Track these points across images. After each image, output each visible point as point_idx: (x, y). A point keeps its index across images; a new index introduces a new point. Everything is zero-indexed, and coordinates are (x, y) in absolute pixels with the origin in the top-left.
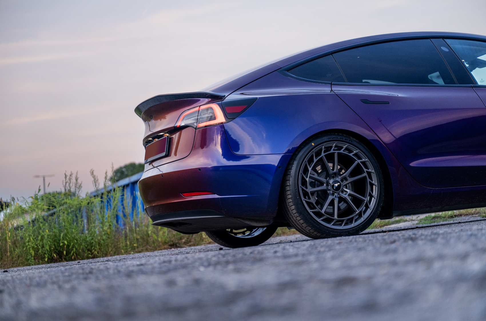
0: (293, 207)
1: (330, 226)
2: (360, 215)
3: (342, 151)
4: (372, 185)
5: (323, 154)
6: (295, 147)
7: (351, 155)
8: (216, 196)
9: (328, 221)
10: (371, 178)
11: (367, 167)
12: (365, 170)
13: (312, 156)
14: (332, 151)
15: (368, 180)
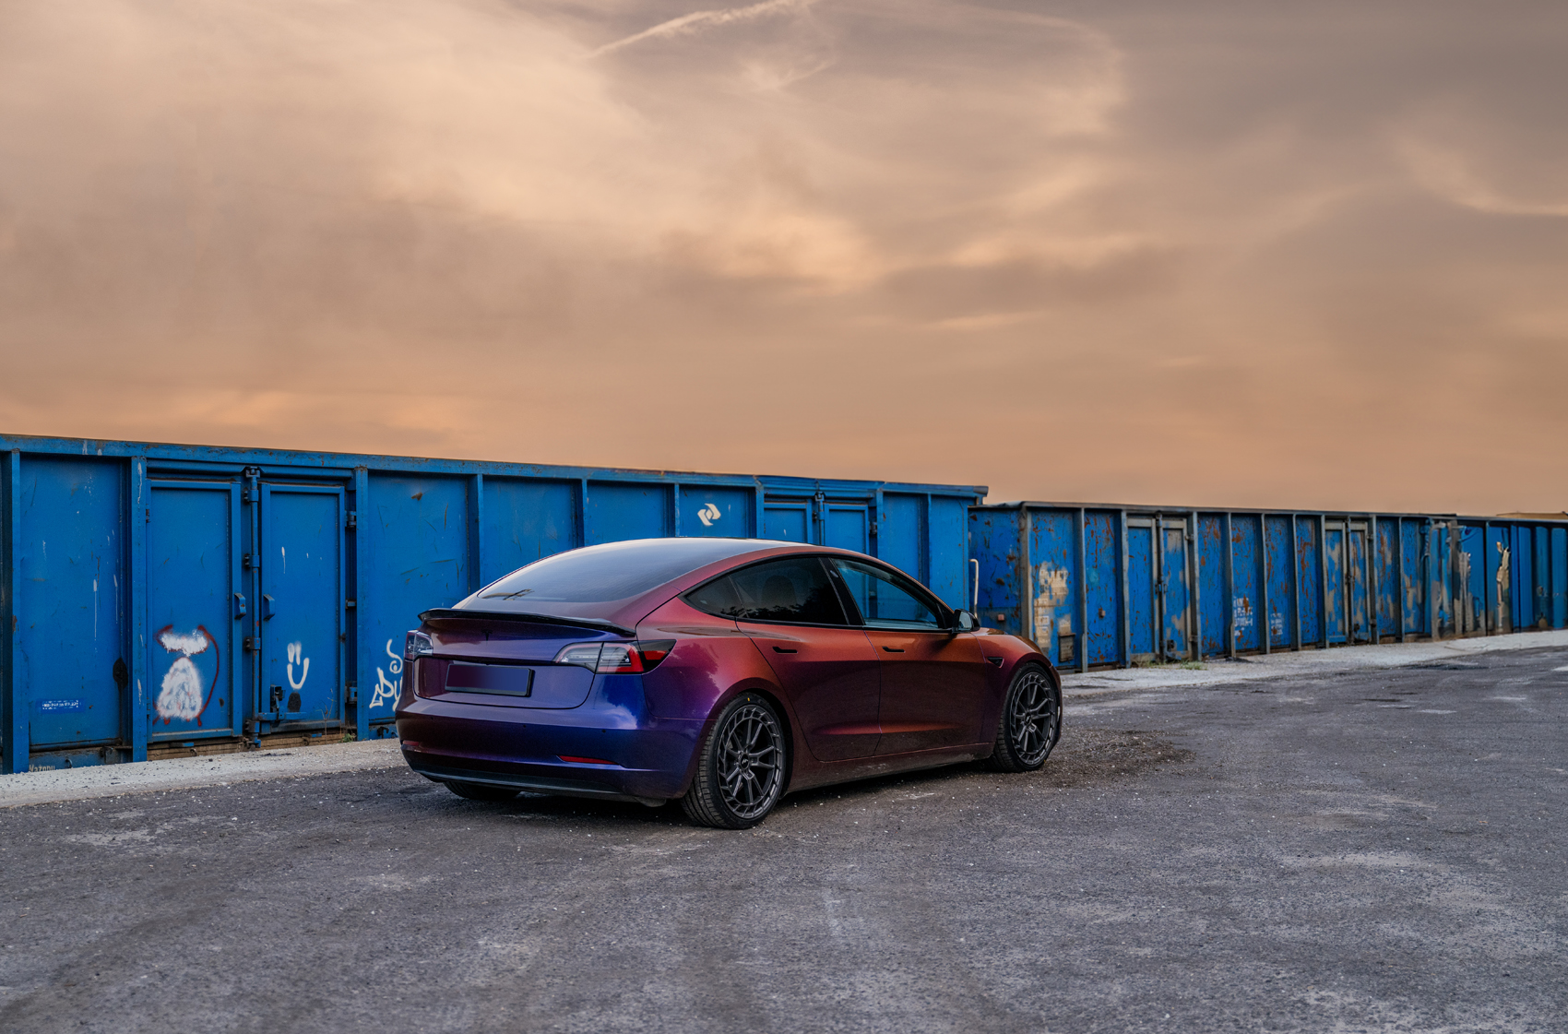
8: (619, 768)
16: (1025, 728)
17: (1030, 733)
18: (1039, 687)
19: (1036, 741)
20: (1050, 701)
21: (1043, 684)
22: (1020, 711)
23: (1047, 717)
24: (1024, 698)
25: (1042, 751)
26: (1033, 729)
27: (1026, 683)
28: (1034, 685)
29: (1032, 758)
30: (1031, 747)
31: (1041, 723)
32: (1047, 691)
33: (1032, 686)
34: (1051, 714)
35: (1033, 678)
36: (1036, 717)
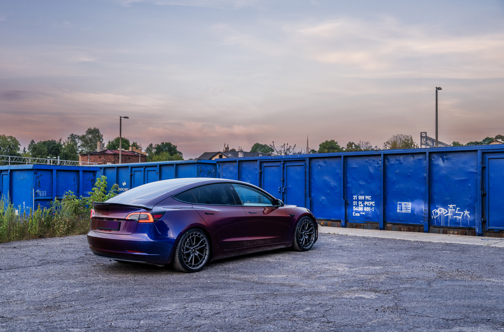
0: (178, 260)
1: (190, 268)
2: (201, 263)
3: (197, 236)
4: (206, 249)
5: (190, 237)
6: (182, 231)
7: (200, 237)
8: (146, 254)
9: (190, 266)
10: (206, 247)
11: (205, 242)
12: (204, 243)
13: (190, 235)
14: (194, 236)
15: (205, 248)
16: (304, 237)
17: (306, 239)
18: (309, 224)
19: (308, 241)
20: (313, 229)
21: (310, 223)
22: (302, 231)
23: (312, 234)
24: (303, 227)
25: (310, 244)
26: (307, 237)
27: (304, 223)
28: (307, 223)
29: (306, 246)
30: (306, 243)
31: (310, 236)
32: (312, 225)
33: (306, 224)
34: (313, 232)
35: (306, 221)
36: (308, 234)
